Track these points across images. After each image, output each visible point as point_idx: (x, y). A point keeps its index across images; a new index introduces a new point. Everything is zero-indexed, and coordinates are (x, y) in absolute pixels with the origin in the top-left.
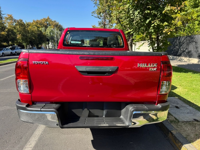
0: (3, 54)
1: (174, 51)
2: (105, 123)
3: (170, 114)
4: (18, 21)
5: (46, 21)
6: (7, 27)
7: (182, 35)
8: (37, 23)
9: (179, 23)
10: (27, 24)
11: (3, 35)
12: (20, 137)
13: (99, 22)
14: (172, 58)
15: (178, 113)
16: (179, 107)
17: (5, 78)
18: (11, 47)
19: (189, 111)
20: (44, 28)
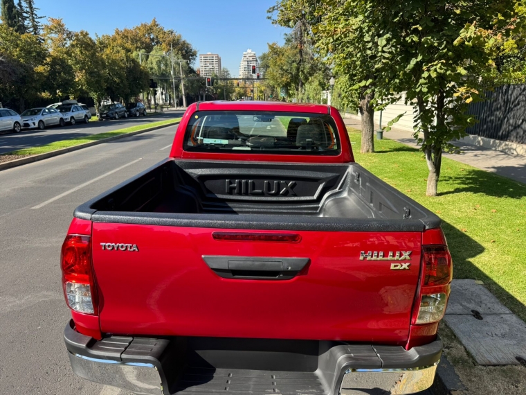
0: (41, 124)
1: (489, 124)
2: (277, 390)
3: (455, 336)
4: (77, 36)
5: (149, 32)
6: (51, 51)
7: (513, 82)
8: (125, 37)
9: (509, 43)
10: (101, 43)
11: (40, 74)
12: (78, 386)
13: (286, 35)
14: (481, 144)
15: (477, 335)
16: (482, 316)
17: (46, 202)
18: (60, 103)
19: (507, 328)
20: (144, 50)
